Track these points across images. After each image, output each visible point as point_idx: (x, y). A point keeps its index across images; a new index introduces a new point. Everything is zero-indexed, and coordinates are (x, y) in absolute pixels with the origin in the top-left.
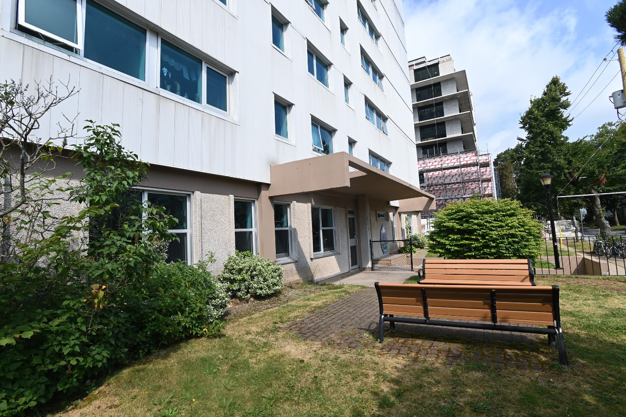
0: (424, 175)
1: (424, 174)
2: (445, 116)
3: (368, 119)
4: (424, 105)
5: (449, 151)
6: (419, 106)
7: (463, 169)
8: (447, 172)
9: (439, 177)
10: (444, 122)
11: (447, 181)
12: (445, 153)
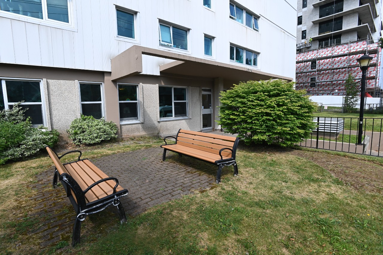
0: (317, 63)
1: (317, 61)
2: (344, 11)
3: (232, 18)
4: (325, 3)
5: (342, 41)
6: (320, 5)
7: (351, 56)
8: (337, 59)
9: (329, 64)
10: (343, 16)
11: (335, 67)
12: (339, 43)
